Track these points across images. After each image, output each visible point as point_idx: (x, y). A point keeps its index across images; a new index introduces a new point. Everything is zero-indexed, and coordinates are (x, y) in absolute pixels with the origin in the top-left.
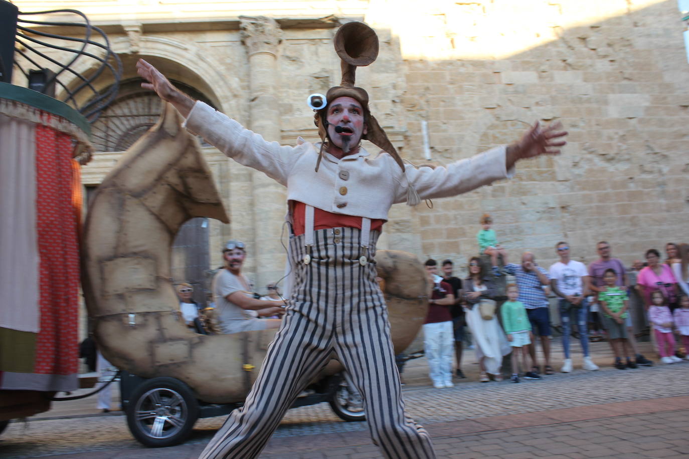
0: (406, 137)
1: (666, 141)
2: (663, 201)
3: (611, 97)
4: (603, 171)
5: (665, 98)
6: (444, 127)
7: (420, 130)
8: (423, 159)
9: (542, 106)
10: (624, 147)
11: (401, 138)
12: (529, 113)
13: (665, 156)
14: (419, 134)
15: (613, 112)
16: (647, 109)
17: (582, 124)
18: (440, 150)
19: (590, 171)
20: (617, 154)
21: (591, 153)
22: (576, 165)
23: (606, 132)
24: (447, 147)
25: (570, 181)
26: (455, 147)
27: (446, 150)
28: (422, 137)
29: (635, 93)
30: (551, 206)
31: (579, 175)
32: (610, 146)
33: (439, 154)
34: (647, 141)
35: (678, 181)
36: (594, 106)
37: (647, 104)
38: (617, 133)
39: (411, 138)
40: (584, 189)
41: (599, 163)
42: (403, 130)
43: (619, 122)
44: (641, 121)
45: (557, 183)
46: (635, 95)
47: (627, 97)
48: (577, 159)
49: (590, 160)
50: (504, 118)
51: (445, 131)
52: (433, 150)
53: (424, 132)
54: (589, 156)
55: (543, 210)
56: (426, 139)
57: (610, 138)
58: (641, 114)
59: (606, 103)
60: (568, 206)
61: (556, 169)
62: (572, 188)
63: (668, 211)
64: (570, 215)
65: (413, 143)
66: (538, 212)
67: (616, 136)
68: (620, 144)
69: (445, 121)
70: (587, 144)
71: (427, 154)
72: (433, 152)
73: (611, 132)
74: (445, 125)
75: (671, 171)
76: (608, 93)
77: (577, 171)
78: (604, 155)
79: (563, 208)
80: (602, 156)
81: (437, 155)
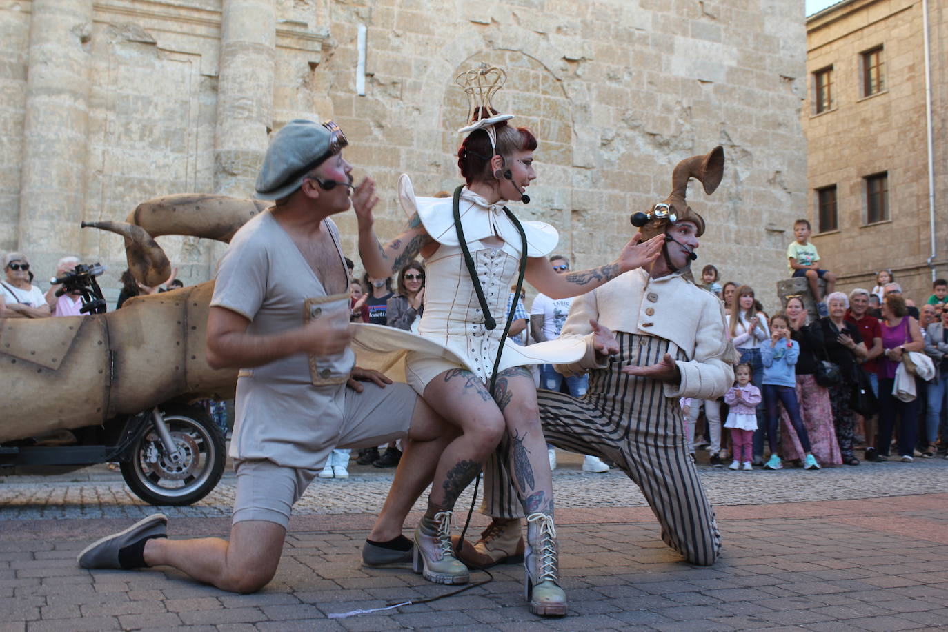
0: (326, 48)
1: (752, 129)
2: (732, 225)
3: (679, 40)
4: (648, 160)
5: (761, 59)
6: (396, 42)
7: (353, 40)
8: (350, 91)
9: (566, 34)
10: (687, 127)
11: (318, 47)
12: (543, 43)
13: (745, 153)
14: (350, 46)
15: (679, 67)
16: (732, 71)
17: (626, 78)
18: (382, 82)
19: (628, 158)
20: (675, 137)
21: (634, 128)
22: (606, 144)
23: (661, 98)
24: (396, 78)
25: (594, 170)
26: (409, 81)
27: (394, 83)
28: (356, 53)
29: (718, 40)
30: (556, 205)
31: (609, 162)
32: (665, 122)
33: (380, 88)
34: (723, 123)
35: (760, 197)
36: (651, 50)
37: (734, 64)
38: (678, 103)
39: (333, 50)
40: (613, 186)
41: (644, 147)
42: (323, 33)
43: (685, 86)
44: (719, 90)
45: (570, 170)
46: (716, 45)
47: (703, 45)
48: (610, 135)
49: (631, 141)
50: (500, 44)
51: (397, 49)
52: (369, 79)
53: (360, 45)
54: (629, 133)
55: (541, 210)
56: (361, 59)
57: (668, 109)
58: (721, 78)
59: (670, 49)
60: (585, 210)
61: (574, 145)
62: (594, 183)
63: (737, 242)
64: (585, 226)
65: (337, 60)
66: (533, 214)
67: (678, 108)
68: (681, 121)
69: (399, 32)
70: (630, 112)
71: (360, 85)
72: (371, 82)
73: (671, 98)
74: (397, 39)
75: (751, 179)
76: (676, 34)
77: (606, 154)
78: (654, 135)
79: (574, 211)
80: (648, 136)
81: (377, 90)
